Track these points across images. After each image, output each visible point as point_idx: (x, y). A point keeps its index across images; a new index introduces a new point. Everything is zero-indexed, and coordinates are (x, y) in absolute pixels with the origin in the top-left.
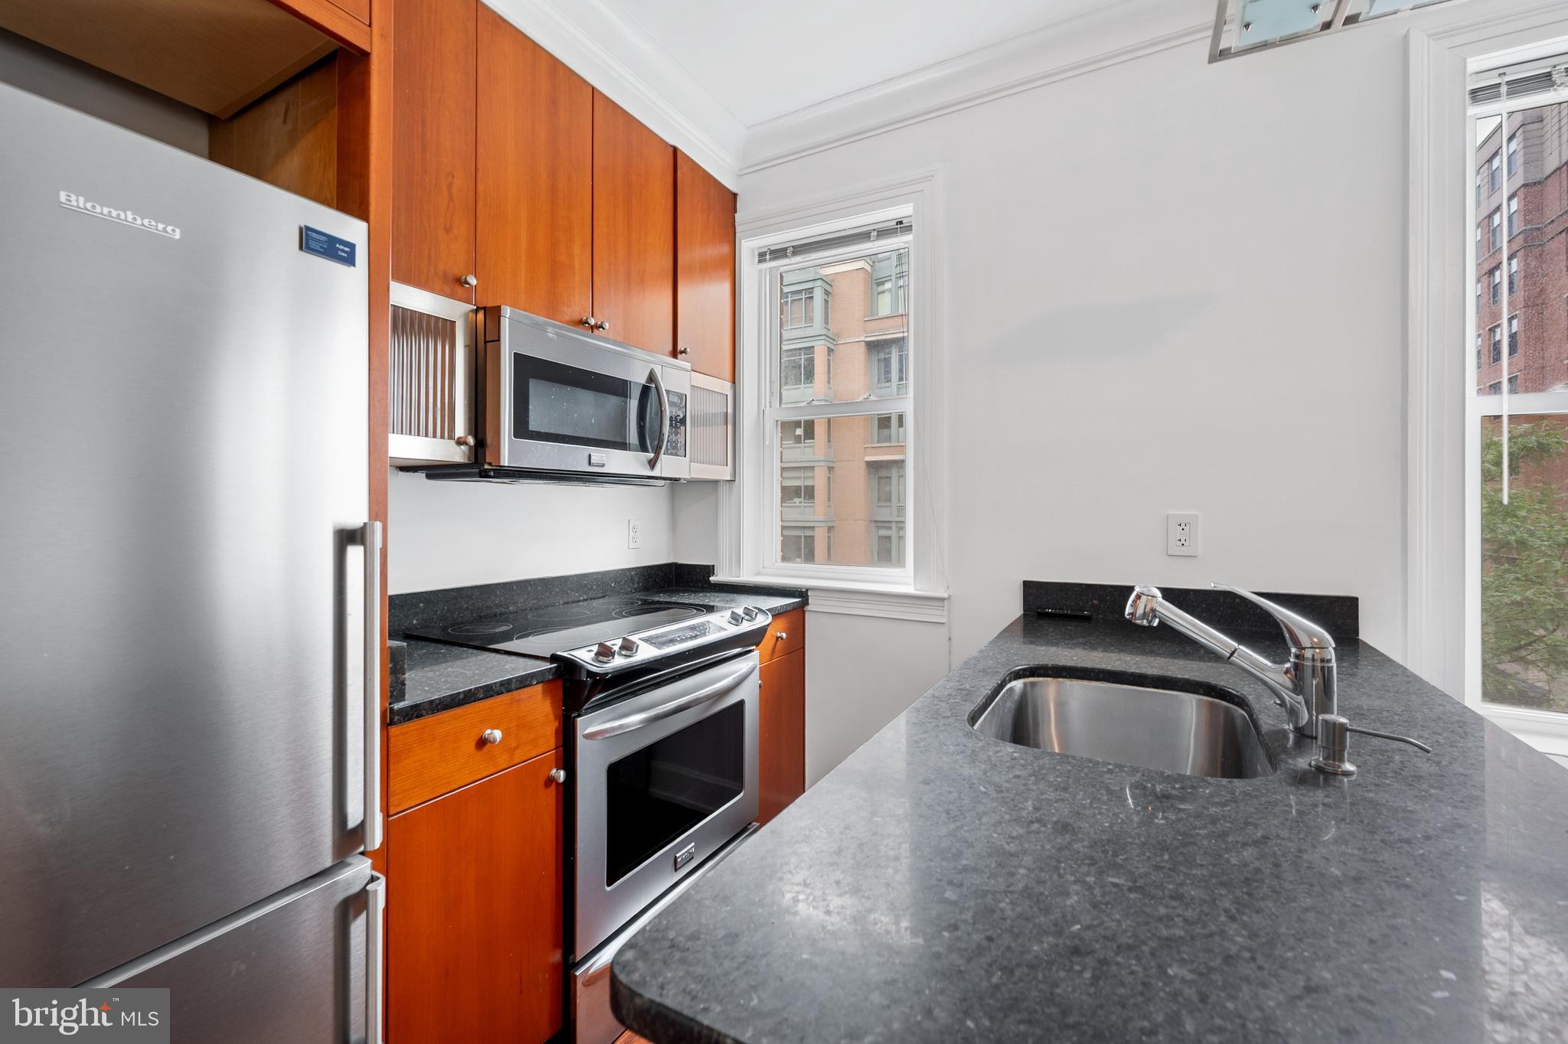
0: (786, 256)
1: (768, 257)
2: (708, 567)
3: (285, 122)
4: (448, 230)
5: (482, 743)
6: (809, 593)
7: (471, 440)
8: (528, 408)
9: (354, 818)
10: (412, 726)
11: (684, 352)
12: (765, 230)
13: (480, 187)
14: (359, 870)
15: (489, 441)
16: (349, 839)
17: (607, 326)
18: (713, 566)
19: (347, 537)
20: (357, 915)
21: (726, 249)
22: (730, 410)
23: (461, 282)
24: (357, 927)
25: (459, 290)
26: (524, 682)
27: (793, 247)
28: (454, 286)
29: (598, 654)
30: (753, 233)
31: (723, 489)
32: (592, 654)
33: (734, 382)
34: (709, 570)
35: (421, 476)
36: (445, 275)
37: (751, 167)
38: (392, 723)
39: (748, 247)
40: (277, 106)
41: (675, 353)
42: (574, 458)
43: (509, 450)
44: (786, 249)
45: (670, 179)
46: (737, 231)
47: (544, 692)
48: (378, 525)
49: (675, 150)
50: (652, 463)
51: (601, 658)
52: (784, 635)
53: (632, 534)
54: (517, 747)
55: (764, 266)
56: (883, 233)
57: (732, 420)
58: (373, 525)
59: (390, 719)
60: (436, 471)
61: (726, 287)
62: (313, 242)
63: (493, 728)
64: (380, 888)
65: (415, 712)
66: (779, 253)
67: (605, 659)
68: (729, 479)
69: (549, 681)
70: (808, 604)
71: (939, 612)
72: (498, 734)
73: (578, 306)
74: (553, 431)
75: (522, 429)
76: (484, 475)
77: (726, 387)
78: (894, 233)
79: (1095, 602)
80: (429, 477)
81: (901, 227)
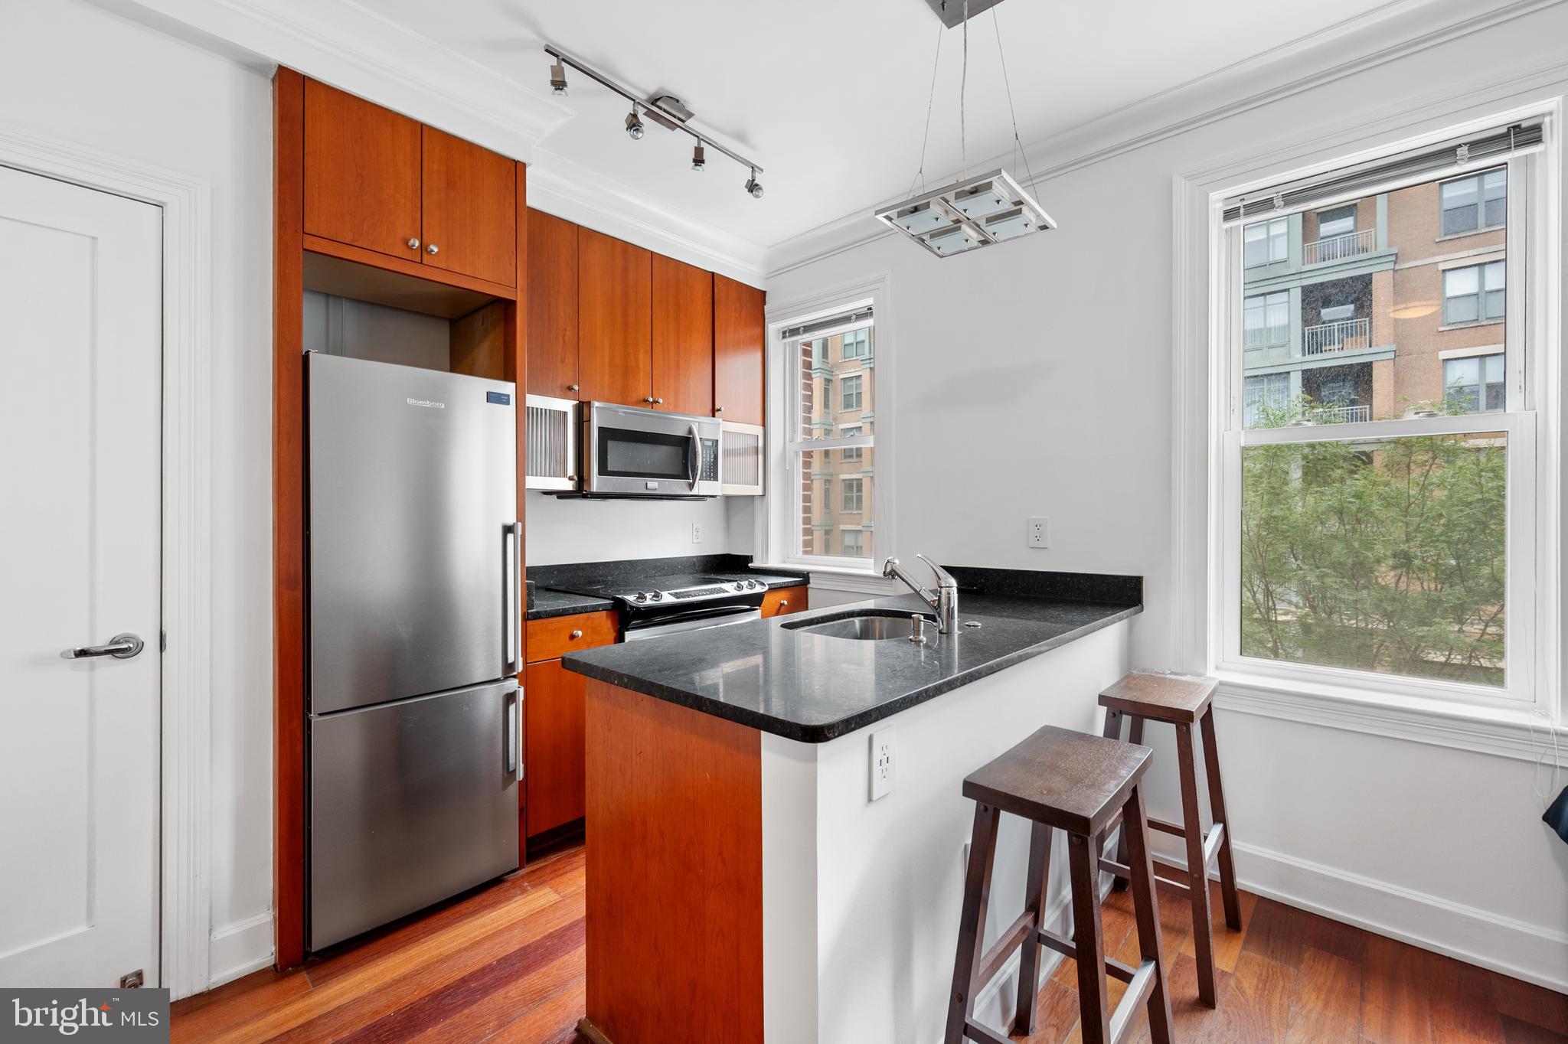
0: (799, 334)
1: (787, 334)
2: (748, 556)
3: (483, 324)
4: (562, 362)
5: (572, 637)
6: (810, 575)
7: (576, 478)
8: (607, 458)
9: (511, 659)
10: (537, 622)
11: (719, 410)
12: (784, 317)
13: (581, 333)
14: (513, 685)
15: (585, 478)
16: (508, 668)
17: (661, 401)
18: (752, 556)
19: (508, 529)
20: (512, 703)
21: (757, 331)
22: (761, 444)
23: (570, 388)
24: (512, 708)
25: (569, 393)
26: (595, 609)
27: (804, 327)
28: (567, 391)
29: (638, 598)
30: (775, 320)
31: (757, 502)
32: (635, 598)
33: (764, 425)
34: (749, 559)
35: (555, 496)
36: (561, 386)
37: (775, 271)
38: (528, 619)
39: (773, 329)
40: (479, 316)
41: (714, 411)
42: (636, 485)
43: (596, 483)
44: (799, 328)
45: (709, 295)
46: (766, 317)
47: (607, 616)
48: (520, 524)
49: (713, 273)
50: (691, 486)
51: (639, 600)
52: (786, 603)
53: (695, 533)
54: (591, 643)
55: (785, 340)
56: (860, 316)
57: (763, 451)
58: (517, 525)
59: (527, 617)
60: (562, 495)
61: (759, 355)
62: (493, 398)
63: (578, 630)
64: (522, 690)
65: (538, 616)
66: (794, 332)
67: (641, 600)
68: (761, 494)
69: (609, 610)
70: (809, 583)
71: (889, 589)
72: (580, 633)
73: (642, 390)
74: (623, 470)
75: (603, 470)
76: (585, 497)
77: (758, 430)
78: (865, 317)
79: (983, 580)
80: (558, 498)
81: (868, 313)
